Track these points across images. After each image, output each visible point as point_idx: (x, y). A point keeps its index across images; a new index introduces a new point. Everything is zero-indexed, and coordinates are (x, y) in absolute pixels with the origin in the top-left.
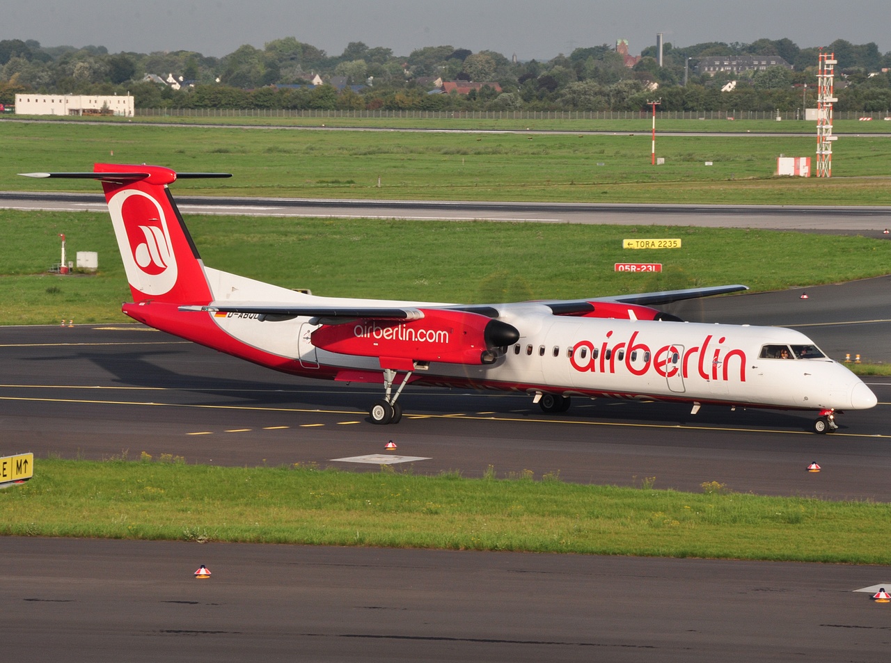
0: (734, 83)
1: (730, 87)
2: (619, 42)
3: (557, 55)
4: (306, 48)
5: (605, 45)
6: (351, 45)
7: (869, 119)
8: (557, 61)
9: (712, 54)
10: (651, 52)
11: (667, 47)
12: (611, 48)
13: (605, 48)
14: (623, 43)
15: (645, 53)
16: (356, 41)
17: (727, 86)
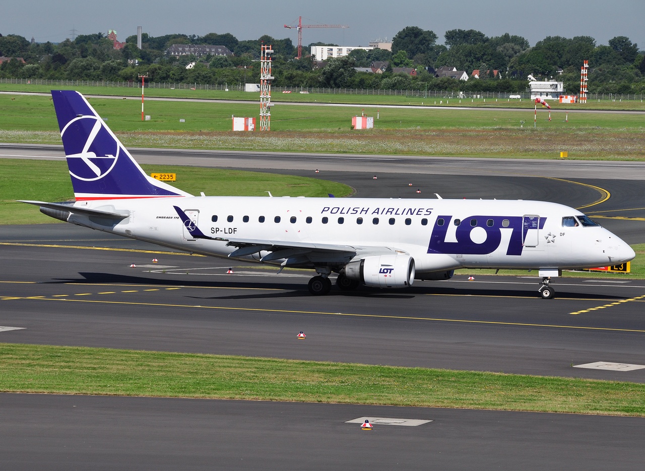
0: (194, 64)
1: (191, 66)
2: (110, 32)
3: (65, 40)
5: (100, 33)
7: (289, 92)
8: (66, 43)
9: (176, 43)
10: (134, 39)
11: (145, 36)
12: (104, 36)
13: (100, 36)
14: (113, 32)
15: (128, 40)
17: (189, 66)
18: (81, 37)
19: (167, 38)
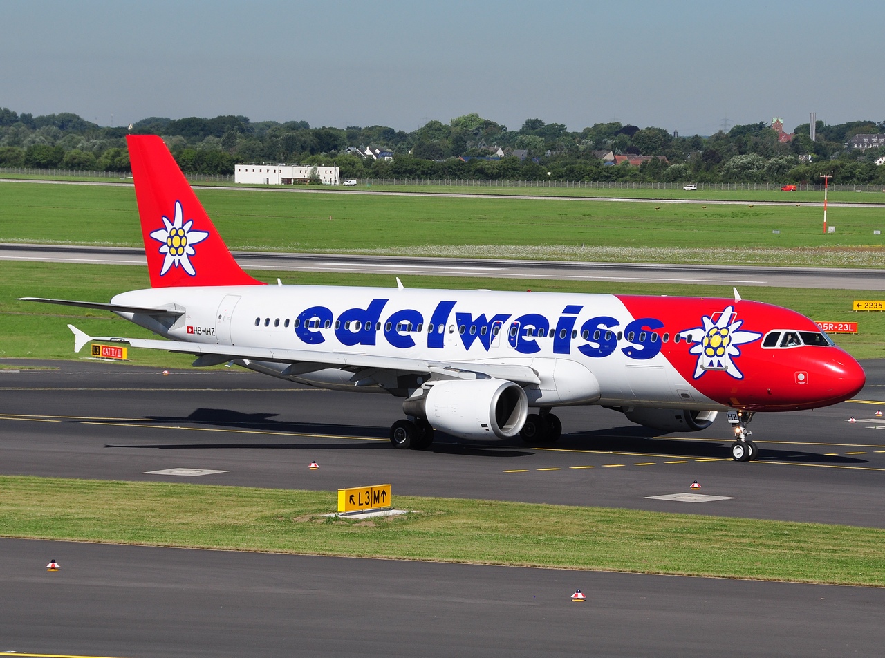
1: (880, 162)
2: (775, 120)
3: (717, 132)
4: (487, 124)
5: (762, 123)
6: (528, 122)
8: (719, 137)
9: (861, 132)
10: (806, 128)
11: (819, 124)
12: (767, 125)
13: (761, 126)
14: (778, 121)
15: (796, 131)
16: (533, 118)
17: (879, 161)
18: (738, 127)
19: (849, 126)
